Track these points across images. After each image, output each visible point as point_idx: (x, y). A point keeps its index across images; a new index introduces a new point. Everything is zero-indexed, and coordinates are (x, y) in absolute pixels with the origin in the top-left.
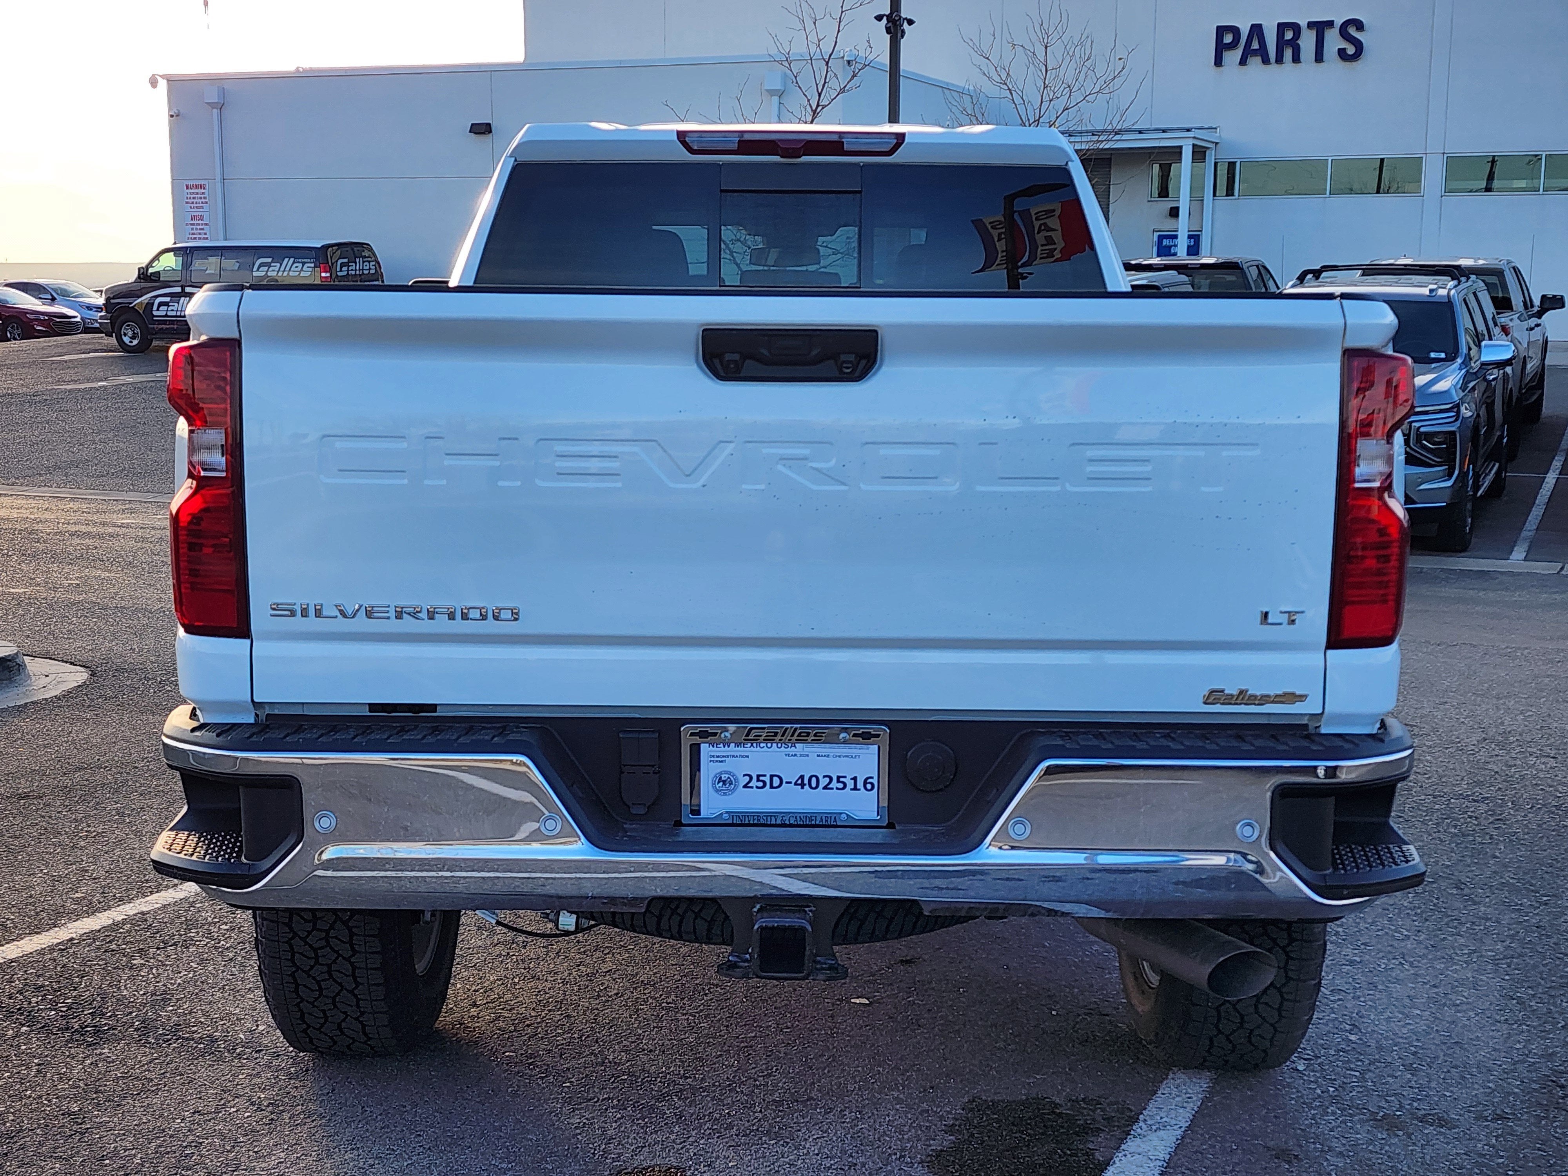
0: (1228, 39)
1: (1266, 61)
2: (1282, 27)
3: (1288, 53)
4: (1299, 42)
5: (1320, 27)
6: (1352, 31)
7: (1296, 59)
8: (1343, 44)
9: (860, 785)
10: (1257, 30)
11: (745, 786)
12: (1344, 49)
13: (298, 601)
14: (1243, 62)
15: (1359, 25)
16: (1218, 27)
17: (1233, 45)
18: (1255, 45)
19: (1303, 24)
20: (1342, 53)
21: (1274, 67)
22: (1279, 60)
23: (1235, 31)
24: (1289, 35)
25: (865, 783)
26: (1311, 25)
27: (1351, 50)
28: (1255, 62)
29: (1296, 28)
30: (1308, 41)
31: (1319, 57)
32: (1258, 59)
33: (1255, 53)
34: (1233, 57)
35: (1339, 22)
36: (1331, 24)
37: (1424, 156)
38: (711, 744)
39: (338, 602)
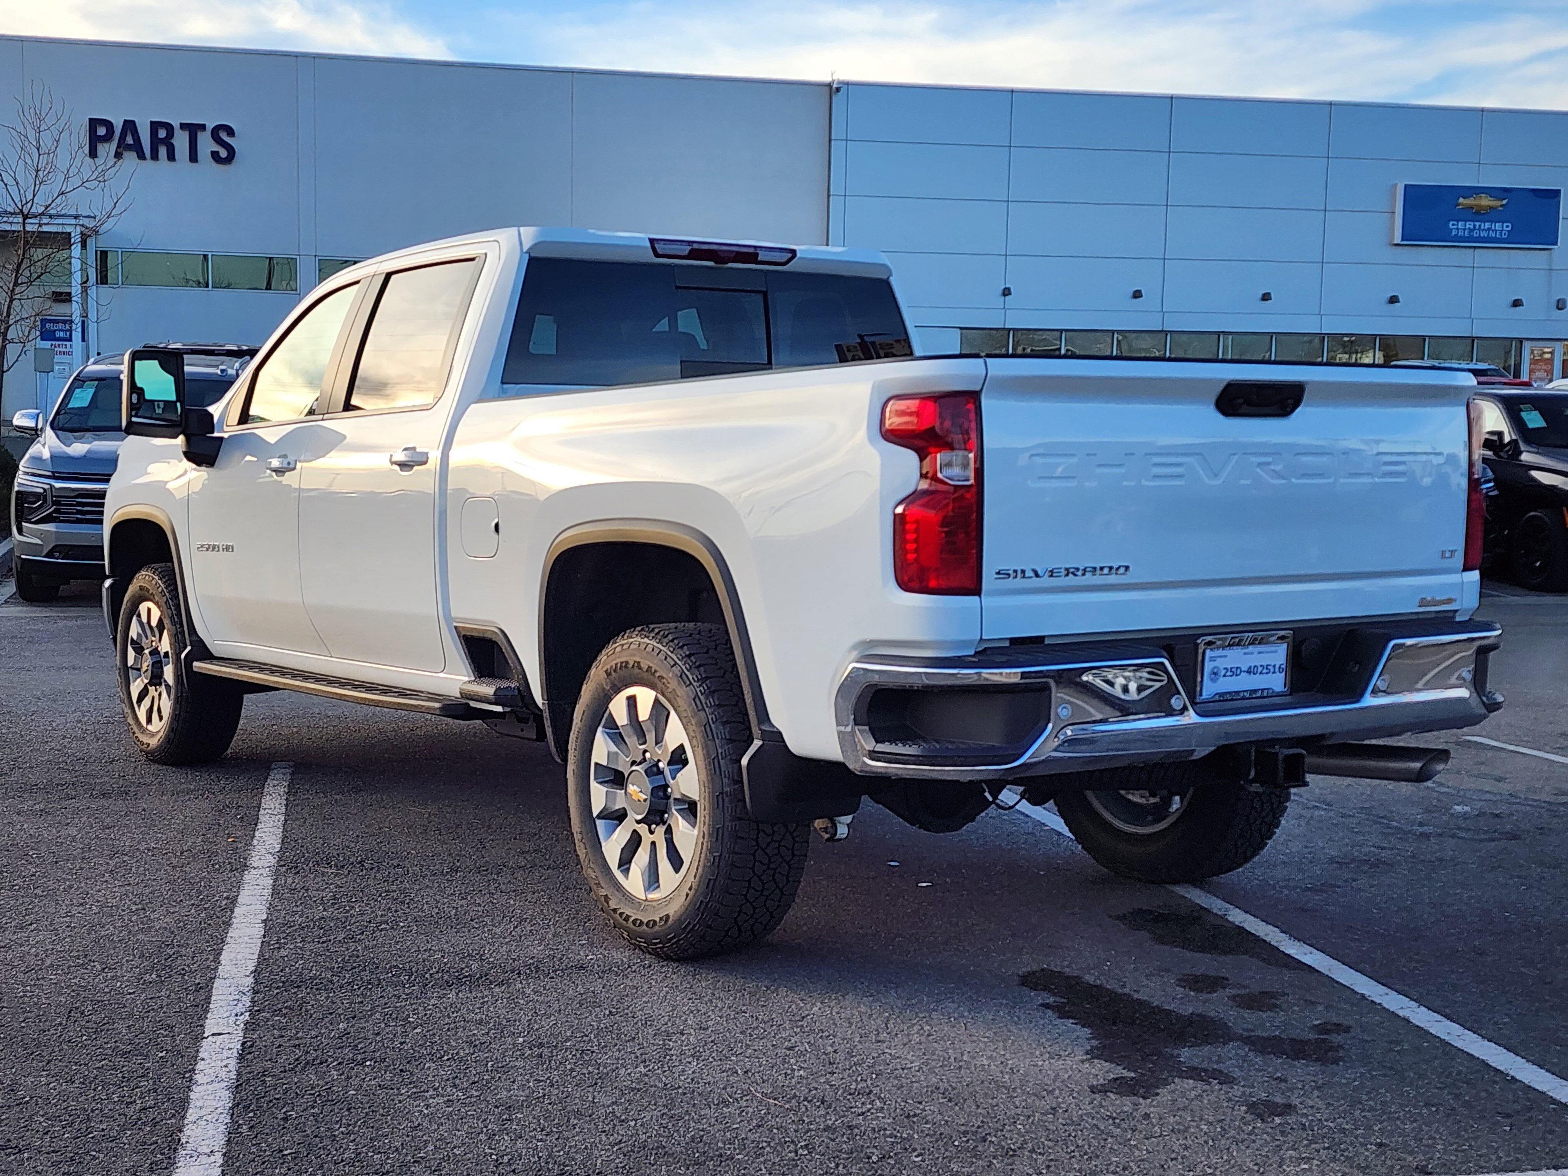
0: (101, 131)
1: (141, 156)
2: (155, 126)
3: (163, 151)
4: (172, 141)
5: (193, 130)
6: (224, 136)
7: (171, 157)
8: (216, 148)
9: (1277, 670)
10: (130, 126)
11: (1224, 676)
12: (217, 152)
13: (1011, 567)
14: (118, 155)
15: (230, 132)
16: (90, 120)
17: (108, 138)
18: (129, 140)
19: (176, 125)
20: (215, 155)
21: (149, 163)
22: (155, 157)
23: (109, 125)
24: (162, 134)
25: (1280, 668)
26: (183, 126)
27: (223, 154)
28: (130, 157)
29: (169, 127)
30: (181, 141)
31: (193, 157)
32: (134, 154)
33: (129, 147)
34: (107, 150)
35: (210, 126)
36: (203, 127)
37: (298, 257)
38: (1211, 650)
39: (1034, 567)
